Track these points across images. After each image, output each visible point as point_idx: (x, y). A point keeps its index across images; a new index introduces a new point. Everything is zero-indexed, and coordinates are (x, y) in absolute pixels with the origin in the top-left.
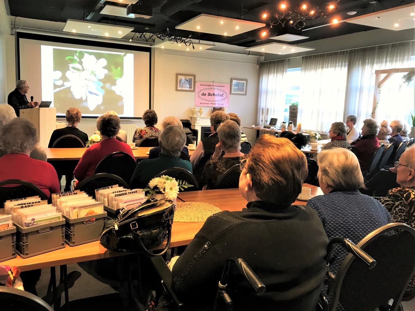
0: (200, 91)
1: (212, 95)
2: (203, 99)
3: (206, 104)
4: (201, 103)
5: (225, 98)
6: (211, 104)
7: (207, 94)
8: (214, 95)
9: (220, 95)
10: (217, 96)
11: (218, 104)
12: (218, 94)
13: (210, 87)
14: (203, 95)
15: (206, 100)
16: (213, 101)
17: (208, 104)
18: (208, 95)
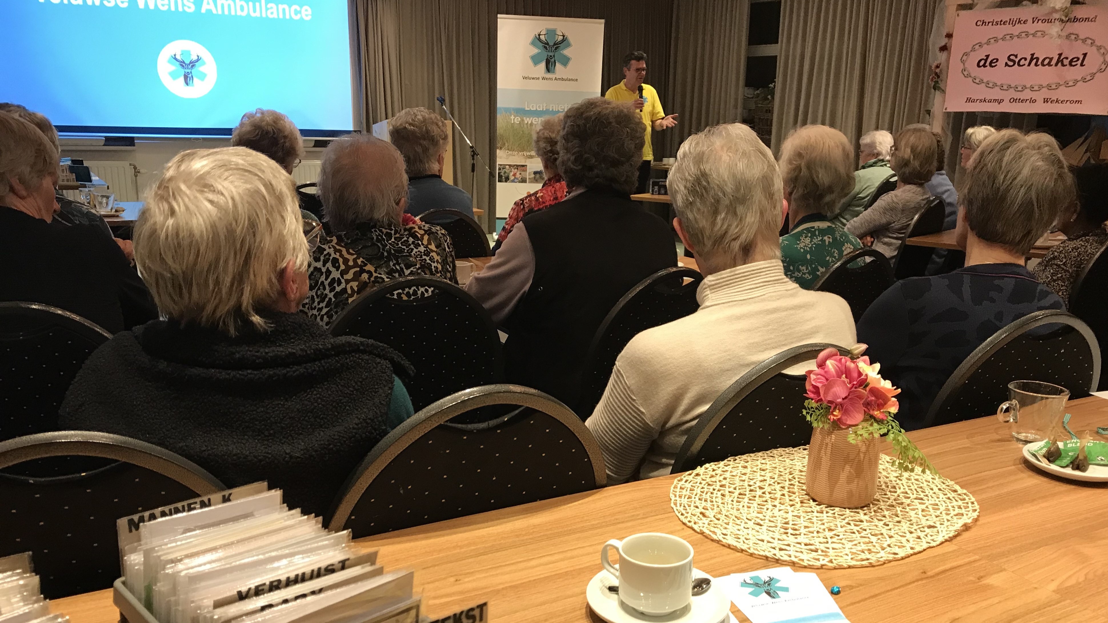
0: (973, 49)
1: (1021, 63)
2: (982, 81)
3: (990, 101)
4: (969, 100)
5: (1093, 75)
6: (1015, 100)
7: (1003, 60)
8: (1032, 59)
9: (1066, 62)
10: (1049, 64)
11: (1046, 101)
12: (1060, 55)
13: (1019, 28)
14: (984, 66)
15: (995, 85)
16: (1024, 87)
17: (1000, 101)
18: (1006, 64)
